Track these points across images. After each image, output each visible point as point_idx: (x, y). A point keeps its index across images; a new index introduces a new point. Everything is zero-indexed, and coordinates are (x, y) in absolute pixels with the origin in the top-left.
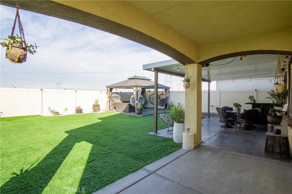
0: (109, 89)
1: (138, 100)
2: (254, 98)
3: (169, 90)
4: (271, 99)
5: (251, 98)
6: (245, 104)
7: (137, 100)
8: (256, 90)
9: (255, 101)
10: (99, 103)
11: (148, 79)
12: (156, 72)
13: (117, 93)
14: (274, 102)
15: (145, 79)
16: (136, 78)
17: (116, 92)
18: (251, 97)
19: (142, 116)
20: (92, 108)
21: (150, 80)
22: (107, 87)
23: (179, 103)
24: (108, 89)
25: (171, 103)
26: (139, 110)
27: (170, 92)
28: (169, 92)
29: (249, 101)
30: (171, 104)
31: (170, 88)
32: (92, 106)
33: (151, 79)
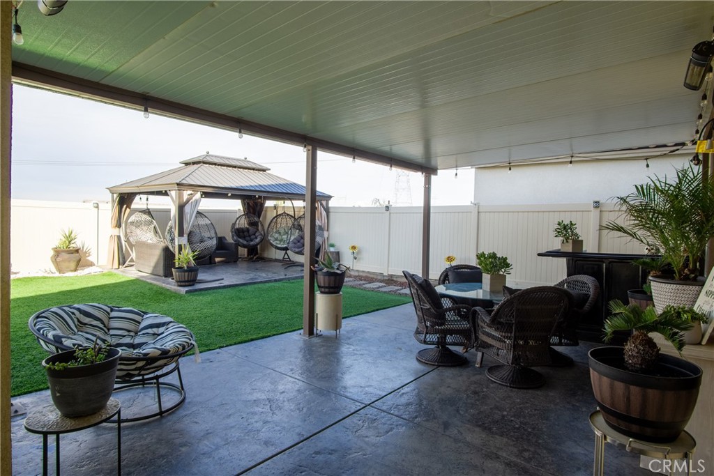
0: (115, 195)
1: (186, 236)
2: (577, 231)
3: (327, 204)
4: (633, 235)
5: (565, 230)
6: (539, 255)
7: (181, 234)
8: (597, 204)
9: (578, 243)
10: (77, 244)
11: (254, 166)
12: (310, 148)
13: (147, 212)
14: (658, 250)
15: (249, 165)
16: (209, 159)
17: (144, 207)
18: (565, 227)
19: (187, 292)
20: (51, 258)
21: (264, 171)
22: (111, 190)
23: (354, 248)
24: (113, 197)
25: (332, 246)
26: (185, 271)
27: (331, 210)
28: (327, 210)
29: (556, 244)
30: (332, 249)
31: (330, 197)
32: (52, 253)
33: (266, 166)
